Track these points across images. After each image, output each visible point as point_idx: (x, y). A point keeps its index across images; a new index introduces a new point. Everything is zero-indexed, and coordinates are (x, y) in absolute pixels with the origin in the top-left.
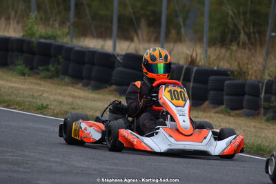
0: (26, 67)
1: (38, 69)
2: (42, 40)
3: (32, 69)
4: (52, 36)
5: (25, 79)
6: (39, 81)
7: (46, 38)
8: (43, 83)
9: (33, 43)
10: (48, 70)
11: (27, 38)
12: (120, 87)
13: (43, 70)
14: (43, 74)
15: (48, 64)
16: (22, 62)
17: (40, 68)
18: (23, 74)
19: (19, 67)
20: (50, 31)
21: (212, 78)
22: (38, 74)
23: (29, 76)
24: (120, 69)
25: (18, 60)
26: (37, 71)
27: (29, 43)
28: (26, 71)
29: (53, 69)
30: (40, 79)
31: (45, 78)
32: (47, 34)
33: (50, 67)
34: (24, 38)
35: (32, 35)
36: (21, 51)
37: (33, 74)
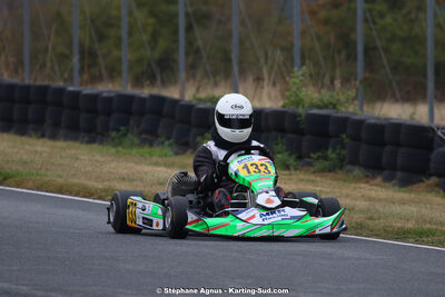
0: (290, 155)
1: (310, 157)
2: (315, 111)
3: (300, 157)
4: (331, 103)
5: (290, 175)
6: (312, 177)
7: (319, 107)
8: (318, 179)
9: (300, 115)
10: (326, 158)
11: (291, 109)
13: (318, 159)
14: (318, 165)
15: (327, 149)
16: (284, 148)
17: (312, 155)
18: (287, 167)
20: (326, 95)
22: (310, 165)
23: (296, 169)
25: (277, 144)
26: (309, 160)
27: (294, 116)
28: (291, 161)
29: (334, 156)
30: (314, 172)
31: (322, 171)
32: (322, 100)
33: (329, 152)
34: (286, 109)
35: (298, 103)
36: (282, 130)
37: (303, 166)
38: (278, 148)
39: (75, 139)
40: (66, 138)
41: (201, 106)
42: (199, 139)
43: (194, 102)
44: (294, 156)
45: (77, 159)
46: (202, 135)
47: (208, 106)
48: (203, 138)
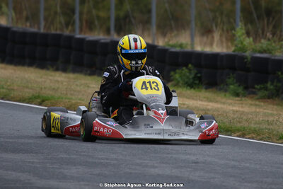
0: (239, 86)
1: (254, 88)
2: (258, 55)
3: (246, 88)
4: (268, 49)
5: (241, 100)
6: (257, 103)
7: (260, 52)
8: (262, 104)
9: (246, 58)
10: (266, 89)
11: (240, 53)
13: (261, 89)
14: (261, 94)
15: (267, 82)
16: (235, 81)
17: (256, 86)
18: (237, 95)
19: (232, 87)
22: (254, 93)
23: (244, 96)
25: (229, 78)
26: (254, 90)
27: (243, 58)
28: (240, 90)
29: (272, 87)
30: (258, 99)
31: (263, 98)
32: (261, 47)
33: (269, 84)
34: (236, 53)
35: (243, 49)
36: (233, 69)
37: (249, 94)
38: (230, 81)
39: (80, 72)
40: (74, 71)
41: (173, 50)
42: (172, 73)
43: (167, 47)
44: (242, 87)
45: (88, 87)
46: (174, 70)
47: (178, 49)
48: (176, 73)
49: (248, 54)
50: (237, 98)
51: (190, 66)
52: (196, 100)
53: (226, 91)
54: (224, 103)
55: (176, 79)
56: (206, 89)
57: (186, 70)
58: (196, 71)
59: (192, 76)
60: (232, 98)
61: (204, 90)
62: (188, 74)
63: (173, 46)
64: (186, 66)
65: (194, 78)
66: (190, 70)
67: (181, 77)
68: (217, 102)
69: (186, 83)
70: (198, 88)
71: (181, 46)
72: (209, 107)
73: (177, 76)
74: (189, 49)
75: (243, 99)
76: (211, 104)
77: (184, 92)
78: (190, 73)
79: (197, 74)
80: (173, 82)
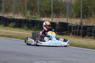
1: (31, 28)
3: (29, 28)
4: (35, 18)
7: (32, 18)
9: (29, 20)
10: (34, 28)
11: (27, 19)
12: (58, 32)
13: (33, 28)
14: (33, 29)
15: (34, 26)
17: (32, 27)
19: (25, 28)
21: (88, 28)
22: (31, 29)
24: (58, 27)
27: (28, 20)
28: (28, 29)
29: (36, 28)
32: (33, 17)
33: (35, 27)
34: (26, 19)
36: (26, 23)
37: (30, 29)
38: (25, 26)
42: (9, 24)
43: (8, 17)
44: (28, 28)
46: (10, 23)
47: (10, 18)
48: (10, 24)
49: (29, 19)
50: (27, 31)
51: (14, 22)
52: (16, 31)
53: (24, 29)
54: (24, 32)
55: (10, 26)
56: (18, 28)
57: (13, 23)
58: (15, 24)
59: (14, 25)
60: (25, 30)
61: (18, 29)
62: (13, 24)
63: (9, 17)
64: (13, 22)
65: (15, 25)
66: (14, 23)
67: (11, 25)
68: (22, 32)
69: (13, 27)
70: (16, 28)
71: (11, 17)
72: (20, 33)
73: (10, 25)
74: (13, 18)
75: (28, 31)
76: (20, 32)
77: (13, 29)
78: (14, 24)
79: (16, 24)
80: (9, 27)
